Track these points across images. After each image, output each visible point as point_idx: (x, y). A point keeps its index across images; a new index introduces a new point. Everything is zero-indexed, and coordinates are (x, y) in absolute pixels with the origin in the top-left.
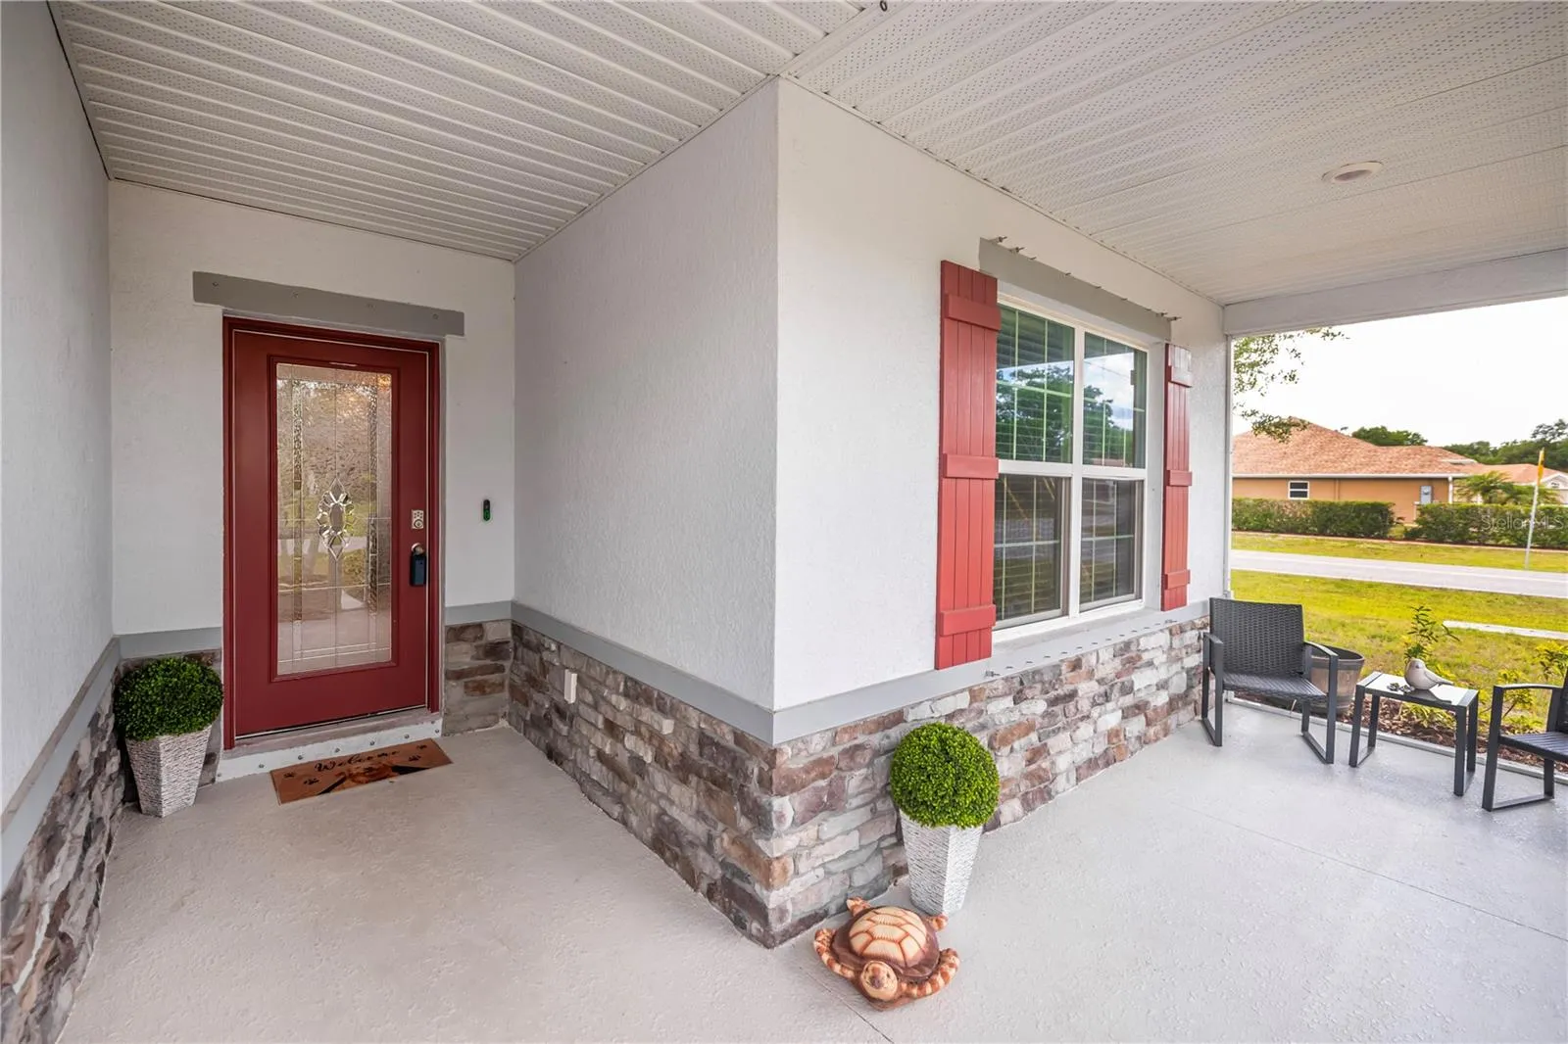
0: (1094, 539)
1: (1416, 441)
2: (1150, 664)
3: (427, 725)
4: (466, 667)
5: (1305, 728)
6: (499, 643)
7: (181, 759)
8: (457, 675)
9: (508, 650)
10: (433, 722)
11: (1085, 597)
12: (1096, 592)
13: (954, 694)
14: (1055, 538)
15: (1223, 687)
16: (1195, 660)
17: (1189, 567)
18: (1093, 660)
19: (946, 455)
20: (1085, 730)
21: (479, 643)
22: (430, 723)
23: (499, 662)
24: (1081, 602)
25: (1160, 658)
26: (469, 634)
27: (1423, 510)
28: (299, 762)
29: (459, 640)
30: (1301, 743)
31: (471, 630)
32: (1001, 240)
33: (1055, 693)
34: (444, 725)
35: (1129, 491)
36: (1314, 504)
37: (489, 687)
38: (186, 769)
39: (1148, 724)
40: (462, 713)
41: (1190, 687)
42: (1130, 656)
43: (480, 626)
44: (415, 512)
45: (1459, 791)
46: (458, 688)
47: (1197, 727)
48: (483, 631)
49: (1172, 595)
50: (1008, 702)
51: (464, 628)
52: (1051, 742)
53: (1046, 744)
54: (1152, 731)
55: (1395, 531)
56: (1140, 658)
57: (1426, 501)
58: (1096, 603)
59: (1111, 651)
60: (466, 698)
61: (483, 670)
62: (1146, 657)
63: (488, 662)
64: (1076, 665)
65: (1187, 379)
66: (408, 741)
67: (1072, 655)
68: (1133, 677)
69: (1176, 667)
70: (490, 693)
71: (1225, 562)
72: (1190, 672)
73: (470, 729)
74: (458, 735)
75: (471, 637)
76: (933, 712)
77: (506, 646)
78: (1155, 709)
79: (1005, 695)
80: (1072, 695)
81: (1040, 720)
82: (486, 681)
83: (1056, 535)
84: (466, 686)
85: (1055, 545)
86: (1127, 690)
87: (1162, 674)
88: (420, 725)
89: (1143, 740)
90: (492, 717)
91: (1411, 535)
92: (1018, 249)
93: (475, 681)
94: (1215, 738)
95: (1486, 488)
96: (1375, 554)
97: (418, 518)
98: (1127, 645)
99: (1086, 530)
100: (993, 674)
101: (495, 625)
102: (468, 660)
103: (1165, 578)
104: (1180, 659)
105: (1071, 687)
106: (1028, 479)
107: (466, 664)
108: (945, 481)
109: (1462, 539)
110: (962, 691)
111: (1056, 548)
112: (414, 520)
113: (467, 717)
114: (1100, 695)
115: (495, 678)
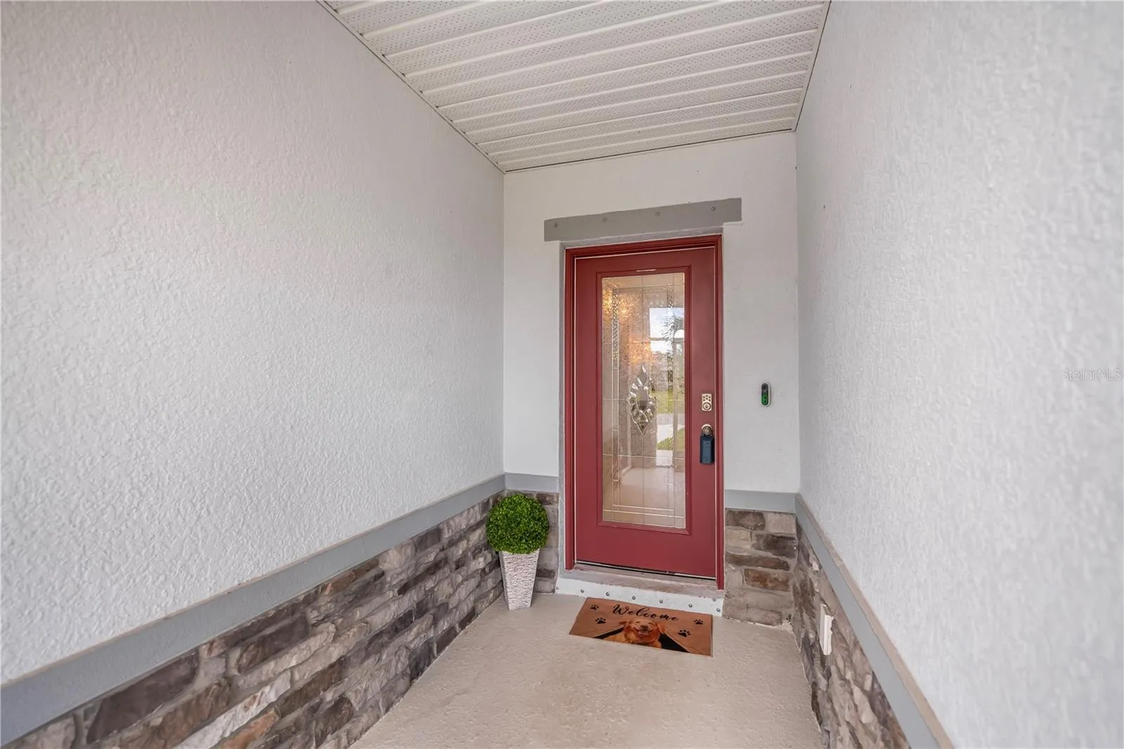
3: (709, 601)
4: (745, 554)
6: (781, 537)
7: (520, 571)
8: (738, 561)
9: (792, 548)
10: (714, 600)
21: (759, 532)
22: (711, 600)
23: (783, 558)
26: (749, 521)
28: (606, 597)
29: (738, 525)
31: (751, 517)
34: (725, 606)
37: (771, 582)
38: (523, 579)
40: (741, 599)
43: (760, 515)
44: (704, 395)
46: (736, 573)
48: (764, 521)
51: (744, 514)
60: (746, 586)
61: (766, 563)
63: (770, 555)
66: (691, 610)
70: (773, 588)
73: (750, 620)
74: (739, 621)
75: (752, 524)
77: (790, 543)
82: (768, 575)
84: (746, 573)
88: (702, 598)
90: (776, 616)
93: (756, 572)
97: (706, 401)
101: (778, 516)
102: (748, 547)
107: (746, 551)
112: (703, 402)
113: (748, 607)
115: (778, 573)
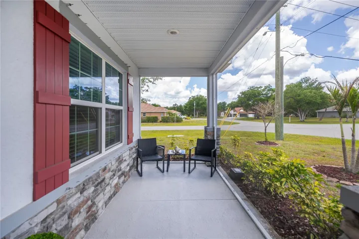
0: (109, 127)
1: (159, 106)
2: (125, 160)
5: (157, 165)
11: (107, 146)
12: (110, 143)
13: (46, 208)
14: (96, 128)
15: (142, 161)
16: (135, 156)
17: (133, 132)
18: (110, 165)
19: (38, 92)
20: (108, 188)
24: (106, 147)
25: (127, 158)
27: (162, 117)
30: (157, 169)
32: (70, 5)
33: (97, 182)
35: (119, 112)
36: (147, 117)
39: (125, 177)
41: (134, 162)
42: (120, 160)
45: (184, 171)
47: (136, 172)
49: (129, 140)
50: (78, 195)
52: (95, 200)
53: (94, 202)
54: (126, 179)
55: (159, 121)
56: (123, 160)
57: (162, 116)
58: (110, 147)
59: (115, 160)
62: (124, 159)
64: (104, 169)
65: (132, 84)
67: (103, 167)
68: (121, 166)
69: (131, 159)
71: (140, 130)
72: (134, 159)
76: (31, 225)
78: (127, 172)
79: (77, 193)
80: (103, 180)
81: (92, 194)
83: (97, 127)
85: (96, 131)
86: (120, 170)
87: (128, 162)
89: (124, 182)
91: (161, 122)
92: (79, 15)
94: (141, 175)
95: (169, 113)
96: (156, 125)
98: (119, 157)
99: (107, 125)
100: (69, 189)
103: (128, 136)
104: (132, 156)
105: (103, 177)
106: (86, 107)
108: (37, 104)
109: (167, 122)
110: (54, 202)
111: (97, 131)
114: (112, 175)
